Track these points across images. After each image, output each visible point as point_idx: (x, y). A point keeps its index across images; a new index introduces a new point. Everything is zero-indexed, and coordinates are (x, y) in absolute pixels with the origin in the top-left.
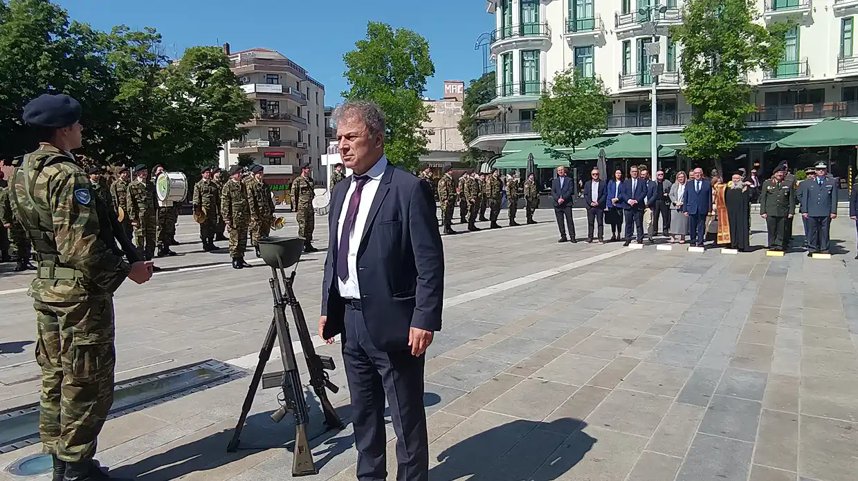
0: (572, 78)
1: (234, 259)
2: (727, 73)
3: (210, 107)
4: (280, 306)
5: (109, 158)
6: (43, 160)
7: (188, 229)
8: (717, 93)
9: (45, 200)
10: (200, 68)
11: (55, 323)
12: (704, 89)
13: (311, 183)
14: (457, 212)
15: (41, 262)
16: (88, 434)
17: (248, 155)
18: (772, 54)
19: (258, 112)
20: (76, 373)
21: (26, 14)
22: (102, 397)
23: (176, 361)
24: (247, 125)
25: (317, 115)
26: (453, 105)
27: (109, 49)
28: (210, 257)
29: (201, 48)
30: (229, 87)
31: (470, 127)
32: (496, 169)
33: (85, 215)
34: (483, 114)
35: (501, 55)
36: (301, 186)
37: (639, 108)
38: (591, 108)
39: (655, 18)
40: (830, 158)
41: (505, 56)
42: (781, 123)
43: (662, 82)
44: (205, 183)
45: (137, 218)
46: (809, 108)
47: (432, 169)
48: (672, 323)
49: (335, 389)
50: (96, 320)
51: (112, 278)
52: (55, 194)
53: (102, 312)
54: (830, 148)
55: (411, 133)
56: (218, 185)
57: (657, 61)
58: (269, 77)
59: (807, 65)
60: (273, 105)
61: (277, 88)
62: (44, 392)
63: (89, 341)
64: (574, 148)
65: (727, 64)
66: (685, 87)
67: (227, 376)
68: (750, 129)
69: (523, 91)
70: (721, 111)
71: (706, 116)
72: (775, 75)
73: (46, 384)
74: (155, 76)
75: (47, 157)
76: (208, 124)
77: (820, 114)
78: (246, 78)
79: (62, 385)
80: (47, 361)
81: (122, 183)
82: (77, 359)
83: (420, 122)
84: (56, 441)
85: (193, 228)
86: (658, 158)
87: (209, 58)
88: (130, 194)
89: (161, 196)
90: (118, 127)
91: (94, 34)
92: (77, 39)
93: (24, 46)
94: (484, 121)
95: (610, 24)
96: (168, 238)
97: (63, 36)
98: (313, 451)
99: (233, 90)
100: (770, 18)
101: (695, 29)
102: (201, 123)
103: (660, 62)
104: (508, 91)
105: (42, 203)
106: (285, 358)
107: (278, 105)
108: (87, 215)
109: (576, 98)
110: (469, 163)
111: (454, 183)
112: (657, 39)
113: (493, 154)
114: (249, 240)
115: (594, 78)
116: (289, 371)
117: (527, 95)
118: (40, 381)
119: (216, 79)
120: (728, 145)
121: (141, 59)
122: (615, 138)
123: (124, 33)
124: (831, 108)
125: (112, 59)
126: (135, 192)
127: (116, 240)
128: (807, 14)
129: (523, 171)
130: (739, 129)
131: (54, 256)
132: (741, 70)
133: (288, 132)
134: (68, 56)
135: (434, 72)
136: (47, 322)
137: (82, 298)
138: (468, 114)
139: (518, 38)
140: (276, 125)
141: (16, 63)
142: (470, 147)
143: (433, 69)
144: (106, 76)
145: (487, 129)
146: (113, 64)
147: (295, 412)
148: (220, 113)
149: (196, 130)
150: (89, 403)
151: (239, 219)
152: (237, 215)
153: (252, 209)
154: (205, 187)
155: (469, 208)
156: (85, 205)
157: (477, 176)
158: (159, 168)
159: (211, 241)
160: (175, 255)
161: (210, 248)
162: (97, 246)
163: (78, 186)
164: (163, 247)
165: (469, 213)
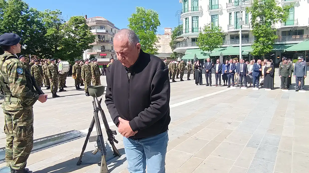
0: (211, 26)
2: (267, 24)
3: (79, 38)
4: (96, 111)
5: (43, 56)
6: (5, 57)
7: (70, 81)
8: (264, 31)
9: (6, 72)
10: (76, 24)
11: (11, 118)
12: (259, 30)
15: (6, 95)
16: (23, 159)
17: (93, 55)
18: (284, 17)
19: (97, 39)
20: (18, 136)
21: (13, 5)
22: (28, 145)
23: (62, 130)
24: (92, 44)
26: (167, 37)
27: (43, 17)
28: (78, 92)
29: (76, 17)
30: (86, 30)
31: (174, 45)
33: (21, 78)
34: (178, 39)
37: (235, 37)
38: (217, 37)
39: (241, 4)
40: (306, 55)
41: (186, 19)
42: (287, 42)
43: (243, 28)
45: (51, 78)
46: (298, 37)
48: (246, 116)
49: (117, 142)
50: (25, 117)
51: (31, 101)
52: (9, 70)
53: (28, 114)
54: (306, 51)
55: (152, 46)
57: (242, 20)
58: (101, 27)
59: (297, 21)
60: (102, 37)
61: (104, 31)
62: (7, 144)
63: (23, 125)
64: (211, 52)
65: (267, 21)
66: (251, 29)
67: (80, 136)
68: (276, 45)
69: (193, 31)
70: (265, 38)
71: (259, 40)
72: (285, 25)
73: (8, 141)
74: (60, 27)
75: (7, 56)
76: (79, 43)
77: (302, 39)
78: (93, 27)
79: (13, 141)
80: (8, 132)
82: (18, 131)
83: (155, 43)
84: (11, 162)
86: (242, 55)
87: (79, 20)
89: (60, 70)
90: (46, 45)
91: (38, 12)
92: (32, 14)
93: (13, 16)
94: (178, 42)
95: (224, 7)
96: (63, 85)
97: (27, 13)
98: (108, 166)
99: (88, 32)
100: (283, 4)
101: (256, 8)
102: (76, 43)
103: (243, 20)
104: (187, 31)
105: (5, 73)
106: (98, 130)
107: (104, 37)
108: (22, 78)
109: (212, 34)
110: (173, 57)
112: (242, 12)
113: (182, 55)
115: (219, 26)
116: (99, 136)
117: (194, 33)
118: (6, 140)
119: (82, 28)
120: (268, 50)
121: (55, 21)
122: (226, 48)
123: (49, 12)
124: (306, 37)
125: (44, 21)
126: (50, 68)
127: (34, 87)
128: (297, 2)
129: (192, 60)
130: (272, 44)
131: (10, 93)
132: (273, 23)
133: (108, 47)
134: (29, 20)
136: (8, 118)
137: (20, 109)
138: (173, 40)
139: (191, 12)
140: (104, 44)
141: (10, 22)
142: (174, 51)
143: (160, 24)
144: (42, 27)
145: (179, 45)
146: (45, 22)
147: (101, 151)
148: (83, 40)
149: (74, 46)
150: (24, 148)
151: (87, 78)
152: (87, 77)
153: (93, 74)
154: (77, 66)
155: (172, 74)
156: (21, 74)
157: (175, 62)
158: (59, 60)
159: (79, 86)
160: (66, 91)
161: (78, 88)
162: (25, 89)
163: (18, 67)
164: (61, 88)
165: (172, 76)
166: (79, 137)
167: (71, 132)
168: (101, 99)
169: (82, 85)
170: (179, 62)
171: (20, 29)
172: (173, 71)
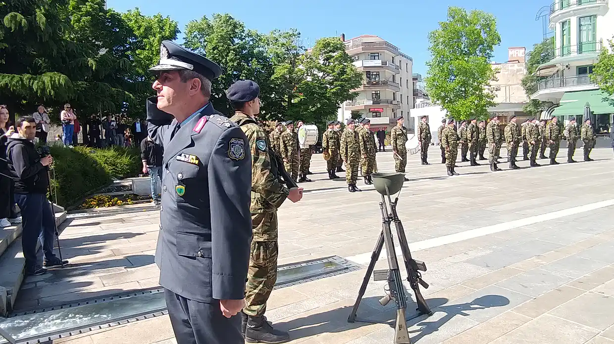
1: (350, 185)
3: (332, 79)
4: (387, 222)
5: (267, 116)
6: (238, 122)
7: (318, 163)
10: (325, 53)
13: (404, 131)
14: (520, 151)
16: (262, 299)
17: (357, 111)
19: (365, 81)
20: (255, 259)
21: (222, 29)
22: (270, 276)
23: (312, 254)
24: (357, 90)
25: (407, 80)
26: (516, 66)
27: (268, 45)
28: (333, 183)
29: (326, 39)
30: (345, 64)
31: (531, 84)
32: (554, 117)
33: (262, 157)
34: (542, 72)
35: (559, 23)
36: (397, 133)
41: (563, 23)
44: (331, 132)
45: (287, 156)
47: (499, 118)
49: (426, 286)
50: (267, 226)
51: (278, 198)
53: (271, 220)
55: (481, 90)
56: (338, 134)
58: (372, 55)
60: (375, 75)
61: (378, 63)
63: (263, 239)
67: (347, 268)
69: (580, 50)
74: (296, 61)
75: (241, 120)
76: (332, 90)
78: (356, 57)
81: (277, 133)
82: (256, 250)
83: (488, 81)
85: (322, 163)
87: (331, 45)
88: (282, 141)
89: (301, 141)
90: (273, 95)
91: (259, 36)
92: (249, 40)
93: (220, 48)
94: (543, 78)
96: (306, 171)
98: (409, 329)
99: (347, 66)
102: (326, 90)
104: (565, 52)
106: (390, 260)
107: (379, 75)
108: (264, 157)
110: (530, 112)
111: (518, 128)
113: (552, 105)
114: (359, 172)
116: (393, 270)
117: (584, 54)
119: (337, 59)
121: (288, 50)
123: (277, 34)
125: (270, 51)
126: (285, 139)
129: (580, 117)
133: (386, 93)
134: (244, 52)
135: (500, 42)
137: (259, 211)
138: (530, 73)
139: (575, 7)
140: (377, 89)
141: (215, 59)
142: (533, 97)
143: (499, 40)
144: (266, 63)
145: (546, 84)
146: (271, 54)
147: (397, 300)
148: (339, 83)
149: (323, 95)
150: (262, 279)
151: (352, 157)
152: (351, 154)
153: (362, 150)
154: (330, 135)
155: (530, 148)
156: (263, 151)
157: (537, 122)
158: (300, 123)
159: (334, 172)
160: (310, 181)
161: (333, 177)
162: (269, 178)
163: (258, 139)
164: (302, 176)
165: (530, 153)
166: (345, 269)
167: (330, 260)
168: (397, 199)
169: (340, 170)
170: (546, 121)
171: (231, 70)
172: (533, 142)
